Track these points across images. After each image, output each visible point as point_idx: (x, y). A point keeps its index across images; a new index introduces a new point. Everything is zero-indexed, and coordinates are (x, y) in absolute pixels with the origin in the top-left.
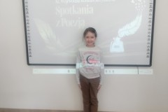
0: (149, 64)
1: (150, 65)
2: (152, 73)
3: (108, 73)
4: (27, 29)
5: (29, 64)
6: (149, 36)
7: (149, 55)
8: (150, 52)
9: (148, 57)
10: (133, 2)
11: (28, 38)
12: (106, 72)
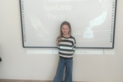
0: (112, 47)
2: (114, 54)
3: (79, 53)
4: (23, 21)
5: (24, 47)
6: (112, 26)
8: (112, 38)
9: (111, 41)
10: (100, 1)
11: (23, 28)
12: (80, 52)
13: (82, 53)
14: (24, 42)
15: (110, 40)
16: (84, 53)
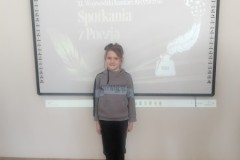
0: (210, 92)
1: (213, 94)
2: (215, 106)
4: (37, 43)
5: (39, 93)
7: (211, 80)
8: (211, 75)
9: (209, 82)
10: (187, 4)
11: (38, 56)
12: (150, 103)
13: (153, 105)
14: (41, 85)
15: (207, 80)
16: (158, 105)
